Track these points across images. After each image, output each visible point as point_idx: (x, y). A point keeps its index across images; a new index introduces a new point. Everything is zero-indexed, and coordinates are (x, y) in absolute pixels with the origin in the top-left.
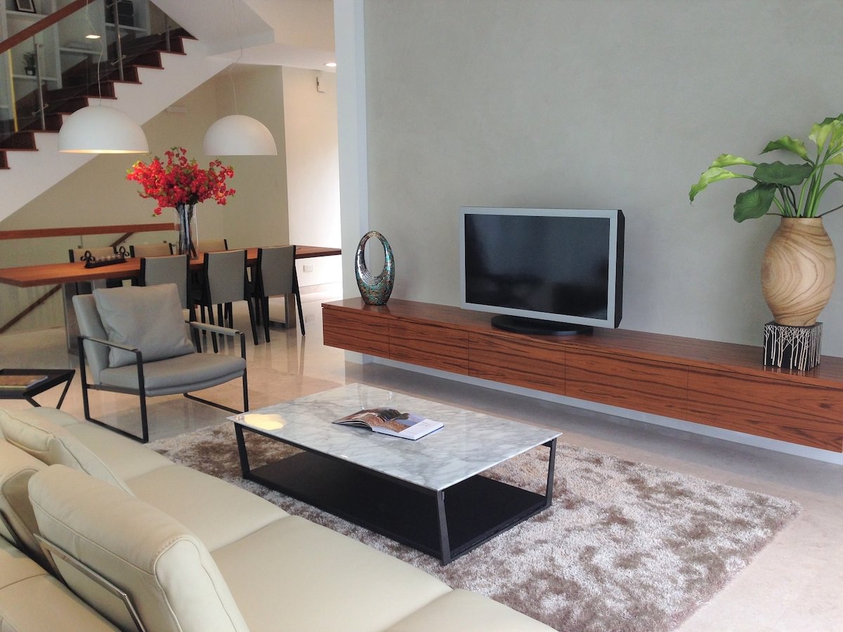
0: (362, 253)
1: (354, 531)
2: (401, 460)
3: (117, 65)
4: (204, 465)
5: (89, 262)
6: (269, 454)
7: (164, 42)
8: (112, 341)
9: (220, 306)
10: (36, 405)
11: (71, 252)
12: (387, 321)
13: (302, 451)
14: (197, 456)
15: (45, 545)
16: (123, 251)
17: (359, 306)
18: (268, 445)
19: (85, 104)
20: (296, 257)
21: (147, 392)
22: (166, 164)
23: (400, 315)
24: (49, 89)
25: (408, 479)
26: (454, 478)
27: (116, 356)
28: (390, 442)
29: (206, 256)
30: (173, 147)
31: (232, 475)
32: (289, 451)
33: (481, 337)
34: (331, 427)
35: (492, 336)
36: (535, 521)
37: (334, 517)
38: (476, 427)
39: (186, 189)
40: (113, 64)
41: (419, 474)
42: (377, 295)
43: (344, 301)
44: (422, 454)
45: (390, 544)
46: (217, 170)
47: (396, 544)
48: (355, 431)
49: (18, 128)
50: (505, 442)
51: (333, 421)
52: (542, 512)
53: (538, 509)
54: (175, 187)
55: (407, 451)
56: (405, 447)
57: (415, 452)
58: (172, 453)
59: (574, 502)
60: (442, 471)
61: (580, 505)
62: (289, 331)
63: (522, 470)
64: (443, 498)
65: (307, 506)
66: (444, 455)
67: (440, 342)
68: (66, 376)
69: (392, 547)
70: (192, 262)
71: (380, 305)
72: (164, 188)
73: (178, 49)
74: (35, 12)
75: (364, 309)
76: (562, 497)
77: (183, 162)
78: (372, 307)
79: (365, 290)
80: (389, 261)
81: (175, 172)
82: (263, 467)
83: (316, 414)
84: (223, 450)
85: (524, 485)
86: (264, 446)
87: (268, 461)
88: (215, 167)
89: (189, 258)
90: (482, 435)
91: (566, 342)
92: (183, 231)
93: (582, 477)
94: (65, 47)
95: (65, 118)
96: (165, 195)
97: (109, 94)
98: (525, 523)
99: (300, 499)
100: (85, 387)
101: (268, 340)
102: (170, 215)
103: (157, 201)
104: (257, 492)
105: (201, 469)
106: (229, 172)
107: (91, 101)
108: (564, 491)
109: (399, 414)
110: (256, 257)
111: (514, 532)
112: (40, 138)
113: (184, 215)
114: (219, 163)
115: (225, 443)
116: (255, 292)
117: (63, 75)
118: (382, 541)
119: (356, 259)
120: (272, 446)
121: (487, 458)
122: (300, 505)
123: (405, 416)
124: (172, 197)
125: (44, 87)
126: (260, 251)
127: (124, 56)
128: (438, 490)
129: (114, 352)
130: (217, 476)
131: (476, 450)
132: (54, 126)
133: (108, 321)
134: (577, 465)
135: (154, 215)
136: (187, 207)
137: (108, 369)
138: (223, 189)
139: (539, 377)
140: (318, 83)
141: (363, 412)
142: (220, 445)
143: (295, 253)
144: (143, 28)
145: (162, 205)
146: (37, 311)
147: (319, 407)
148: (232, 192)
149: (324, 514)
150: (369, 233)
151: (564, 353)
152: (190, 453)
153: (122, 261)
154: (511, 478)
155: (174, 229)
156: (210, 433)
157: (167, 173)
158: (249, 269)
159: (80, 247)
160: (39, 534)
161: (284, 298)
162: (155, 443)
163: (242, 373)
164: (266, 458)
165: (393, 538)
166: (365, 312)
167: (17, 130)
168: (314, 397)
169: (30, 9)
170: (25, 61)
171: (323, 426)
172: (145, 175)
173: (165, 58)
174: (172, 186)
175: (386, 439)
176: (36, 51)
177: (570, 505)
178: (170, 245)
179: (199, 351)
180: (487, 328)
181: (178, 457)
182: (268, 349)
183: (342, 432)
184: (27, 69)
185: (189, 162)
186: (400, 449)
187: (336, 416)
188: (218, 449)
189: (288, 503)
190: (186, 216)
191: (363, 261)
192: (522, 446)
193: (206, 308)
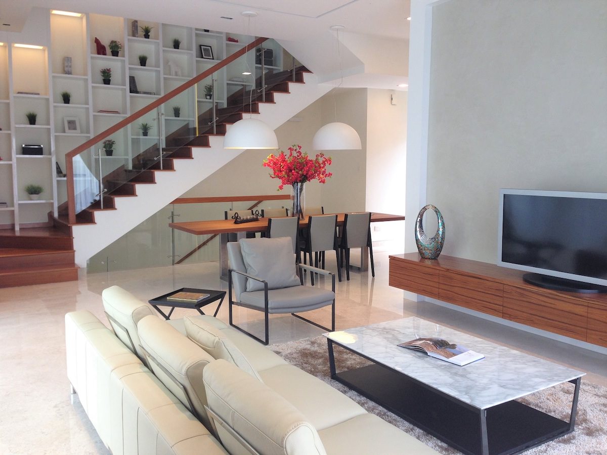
0: (421, 221)
1: (412, 430)
2: (450, 380)
3: (261, 92)
4: (305, 365)
5: (237, 220)
6: (349, 363)
7: (292, 76)
8: (249, 274)
9: (316, 253)
10: (202, 313)
11: (226, 213)
12: (438, 272)
13: (372, 363)
14: (300, 358)
15: (210, 413)
16: (257, 213)
17: (416, 259)
18: (348, 356)
19: (240, 118)
20: (371, 221)
21: (269, 310)
22: (288, 155)
23: (448, 268)
24: (219, 108)
25: (457, 397)
26: (494, 400)
27: (251, 284)
28: (441, 366)
29: (310, 218)
30: (293, 145)
31: (324, 375)
32: (363, 362)
33: (514, 289)
34: (397, 349)
35: (524, 289)
36: (560, 442)
37: (397, 417)
38: (511, 361)
39: (300, 172)
40: (259, 91)
41: (466, 394)
42: (431, 252)
43: (405, 255)
44: (468, 378)
45: (440, 444)
46: (321, 160)
47: (445, 445)
48: (415, 354)
49: (199, 133)
50: (537, 376)
51: (398, 344)
52: (566, 436)
53: (563, 433)
54: (293, 171)
55: (456, 374)
56: (454, 371)
57: (462, 376)
58: (284, 354)
59: (593, 430)
60: (485, 393)
61: (599, 434)
62: (363, 273)
63: (548, 399)
64: (486, 416)
65: (377, 405)
66: (485, 381)
67: (479, 290)
68: (220, 296)
69: (441, 447)
70: (301, 222)
71: (432, 259)
72: (286, 172)
73: (300, 80)
74: (213, 59)
75: (421, 261)
76: (583, 425)
77: (299, 154)
78: (426, 261)
79: (421, 248)
80: (441, 227)
81: (294, 161)
82: (344, 372)
83: (385, 338)
84: (317, 355)
85: (550, 411)
86: (345, 356)
87: (348, 368)
88: (319, 158)
89: (299, 219)
90: (516, 368)
91: (588, 299)
92: (296, 200)
93: (600, 410)
94: (230, 80)
95: (228, 126)
96: (286, 176)
97: (255, 110)
98: (552, 443)
99: (372, 399)
100: (231, 303)
101: (348, 279)
102: (289, 189)
103: (280, 181)
104: (341, 390)
105: (303, 368)
106: (329, 161)
107: (245, 115)
108: (585, 420)
109: (449, 344)
110: (343, 220)
111: (542, 449)
112: (212, 139)
113: (297, 190)
114: (322, 155)
115: (319, 351)
116: (341, 244)
117: (228, 99)
118: (434, 441)
119: (416, 224)
120: (351, 357)
121: (522, 388)
122: (371, 404)
123: (453, 346)
124: (291, 178)
125: (216, 106)
126: (346, 216)
127: (266, 86)
128: (482, 409)
129: (250, 281)
130: (313, 375)
131: (512, 380)
132: (221, 132)
133: (248, 260)
134: (596, 400)
135: (278, 190)
136: (299, 184)
137: (245, 293)
138: (324, 172)
139: (563, 324)
140: (392, 99)
141: (420, 339)
142: (315, 352)
143: (371, 218)
144: (278, 66)
145: (284, 183)
146: (202, 249)
147: (387, 332)
148: (330, 174)
149: (390, 413)
150: (427, 206)
151: (587, 308)
152: (295, 356)
153: (256, 220)
154: (539, 404)
155: (290, 199)
156: (309, 343)
157: (288, 162)
158: (337, 228)
159: (231, 210)
160: (207, 405)
161: (361, 249)
162: (272, 346)
163: (332, 301)
164: (347, 366)
165: (442, 440)
166: (421, 264)
167: (197, 135)
168: (383, 324)
169: (210, 56)
170: (205, 90)
171: (391, 348)
172: (275, 164)
173: (292, 86)
174: (291, 171)
175: (438, 362)
176: (213, 84)
177: (590, 433)
178: (287, 210)
179: (302, 284)
180: (520, 283)
181: (287, 357)
182: (348, 285)
183: (405, 353)
184: (206, 95)
185: (303, 155)
186: (449, 372)
187: (400, 341)
188: (314, 355)
189: (363, 401)
190: (299, 191)
191: (421, 226)
192: (551, 380)
193: (308, 254)
